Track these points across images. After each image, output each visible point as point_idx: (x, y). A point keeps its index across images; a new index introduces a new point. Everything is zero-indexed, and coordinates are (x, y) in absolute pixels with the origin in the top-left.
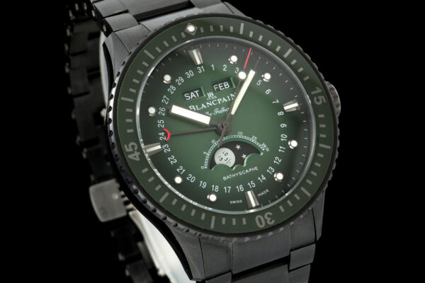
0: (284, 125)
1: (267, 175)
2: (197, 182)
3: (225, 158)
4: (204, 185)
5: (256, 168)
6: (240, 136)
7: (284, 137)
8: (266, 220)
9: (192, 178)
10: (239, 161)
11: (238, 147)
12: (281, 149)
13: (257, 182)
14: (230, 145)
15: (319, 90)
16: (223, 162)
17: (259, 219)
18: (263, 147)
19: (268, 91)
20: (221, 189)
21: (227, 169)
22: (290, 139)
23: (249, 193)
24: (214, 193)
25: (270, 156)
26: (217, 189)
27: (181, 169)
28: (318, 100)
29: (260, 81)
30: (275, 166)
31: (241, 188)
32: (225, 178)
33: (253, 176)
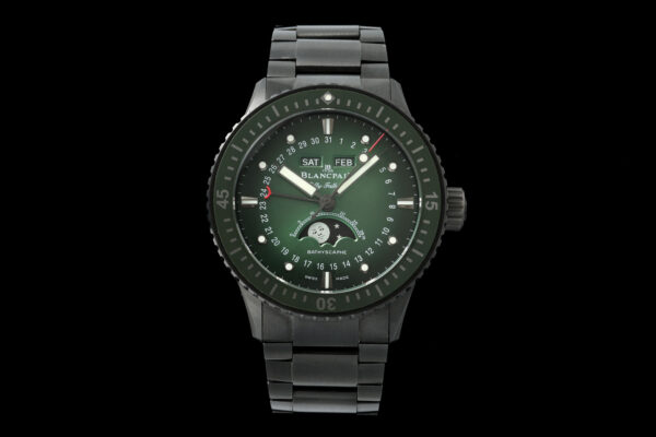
0: (390, 219)
1: (352, 262)
2: (280, 247)
3: (319, 232)
4: (286, 252)
5: (344, 252)
6: (341, 216)
7: (386, 231)
8: (327, 305)
9: (276, 242)
10: (332, 240)
11: (337, 226)
12: (378, 242)
13: (340, 266)
14: (330, 222)
15: (435, 196)
16: (316, 236)
17: (321, 302)
18: (361, 234)
19: (388, 181)
20: (301, 261)
21: (315, 244)
22: (391, 234)
23: (327, 274)
24: (292, 263)
25: (363, 245)
26: (297, 259)
27: (269, 230)
28: (430, 205)
29: (384, 169)
30: (364, 256)
31: (322, 266)
32: (309, 252)
33: (338, 259)
